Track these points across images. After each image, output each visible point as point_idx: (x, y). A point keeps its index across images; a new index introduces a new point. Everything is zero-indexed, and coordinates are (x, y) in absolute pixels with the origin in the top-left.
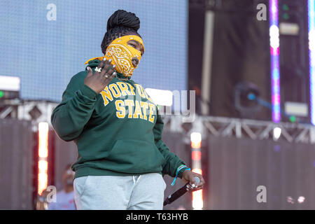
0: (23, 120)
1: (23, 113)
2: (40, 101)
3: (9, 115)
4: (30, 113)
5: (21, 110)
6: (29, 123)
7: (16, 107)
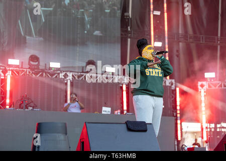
0: (61, 78)
1: (61, 76)
2: (68, 71)
3: (56, 77)
4: (64, 76)
5: (60, 75)
6: (64, 79)
7: (59, 74)
